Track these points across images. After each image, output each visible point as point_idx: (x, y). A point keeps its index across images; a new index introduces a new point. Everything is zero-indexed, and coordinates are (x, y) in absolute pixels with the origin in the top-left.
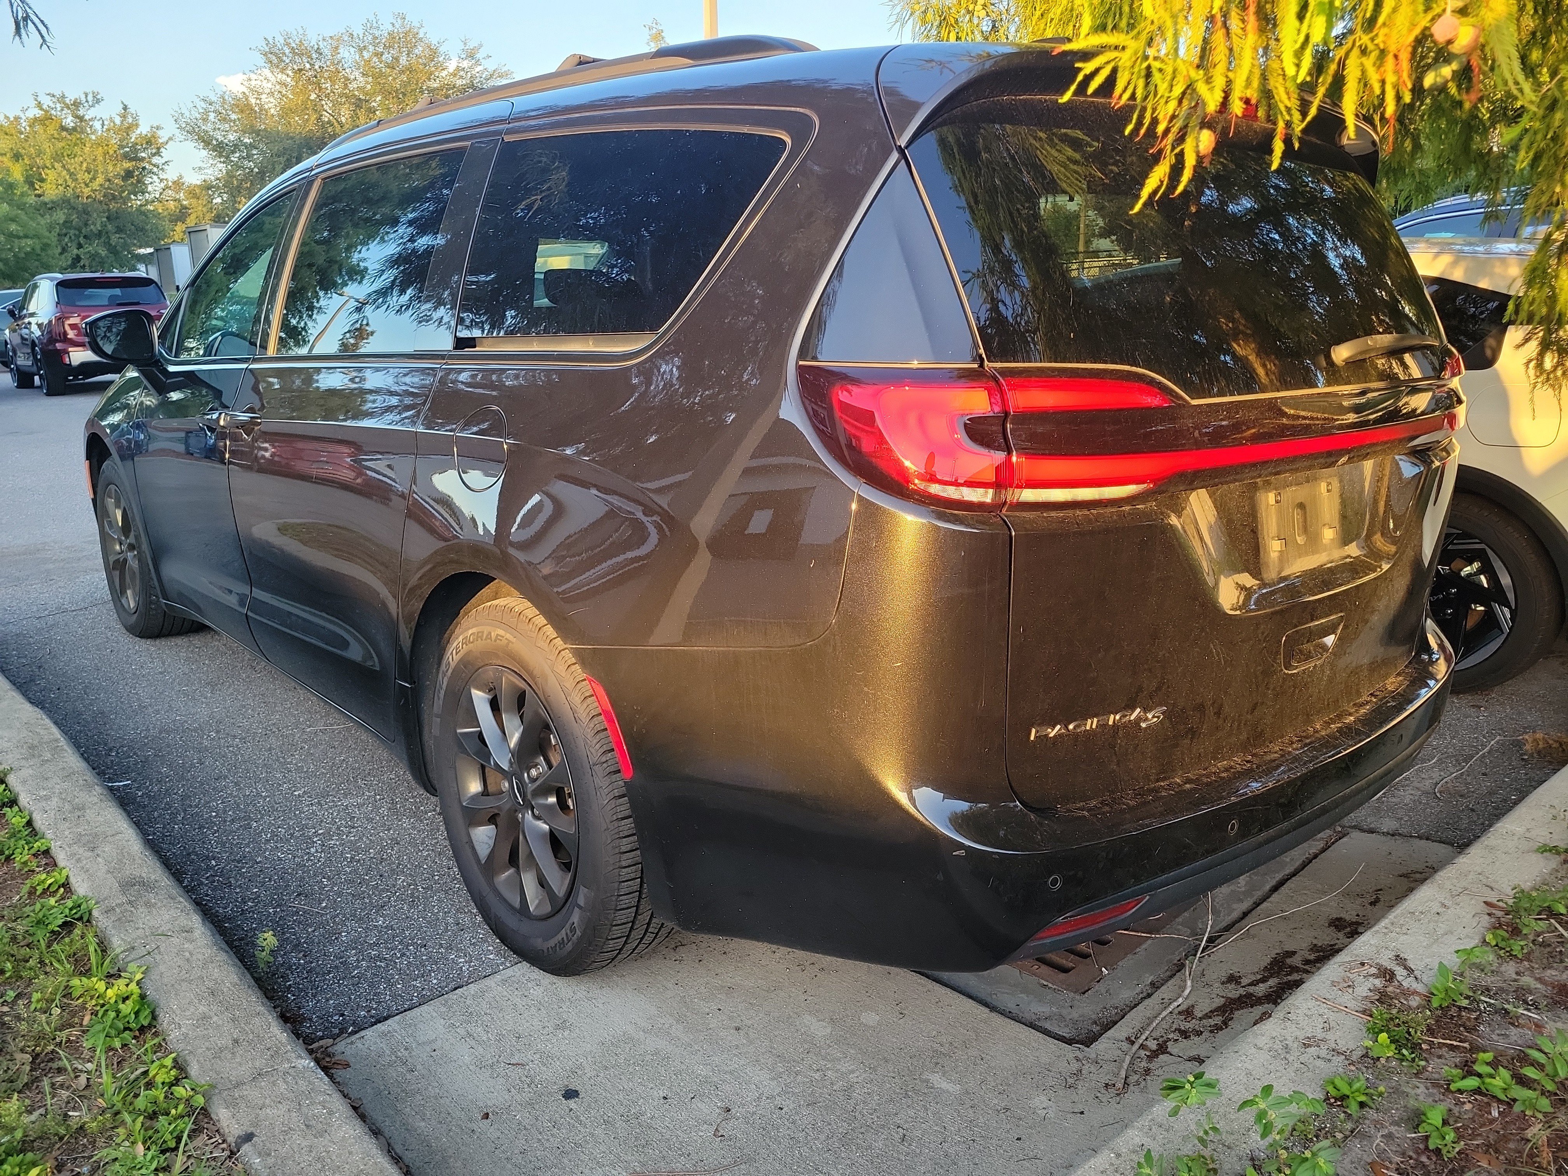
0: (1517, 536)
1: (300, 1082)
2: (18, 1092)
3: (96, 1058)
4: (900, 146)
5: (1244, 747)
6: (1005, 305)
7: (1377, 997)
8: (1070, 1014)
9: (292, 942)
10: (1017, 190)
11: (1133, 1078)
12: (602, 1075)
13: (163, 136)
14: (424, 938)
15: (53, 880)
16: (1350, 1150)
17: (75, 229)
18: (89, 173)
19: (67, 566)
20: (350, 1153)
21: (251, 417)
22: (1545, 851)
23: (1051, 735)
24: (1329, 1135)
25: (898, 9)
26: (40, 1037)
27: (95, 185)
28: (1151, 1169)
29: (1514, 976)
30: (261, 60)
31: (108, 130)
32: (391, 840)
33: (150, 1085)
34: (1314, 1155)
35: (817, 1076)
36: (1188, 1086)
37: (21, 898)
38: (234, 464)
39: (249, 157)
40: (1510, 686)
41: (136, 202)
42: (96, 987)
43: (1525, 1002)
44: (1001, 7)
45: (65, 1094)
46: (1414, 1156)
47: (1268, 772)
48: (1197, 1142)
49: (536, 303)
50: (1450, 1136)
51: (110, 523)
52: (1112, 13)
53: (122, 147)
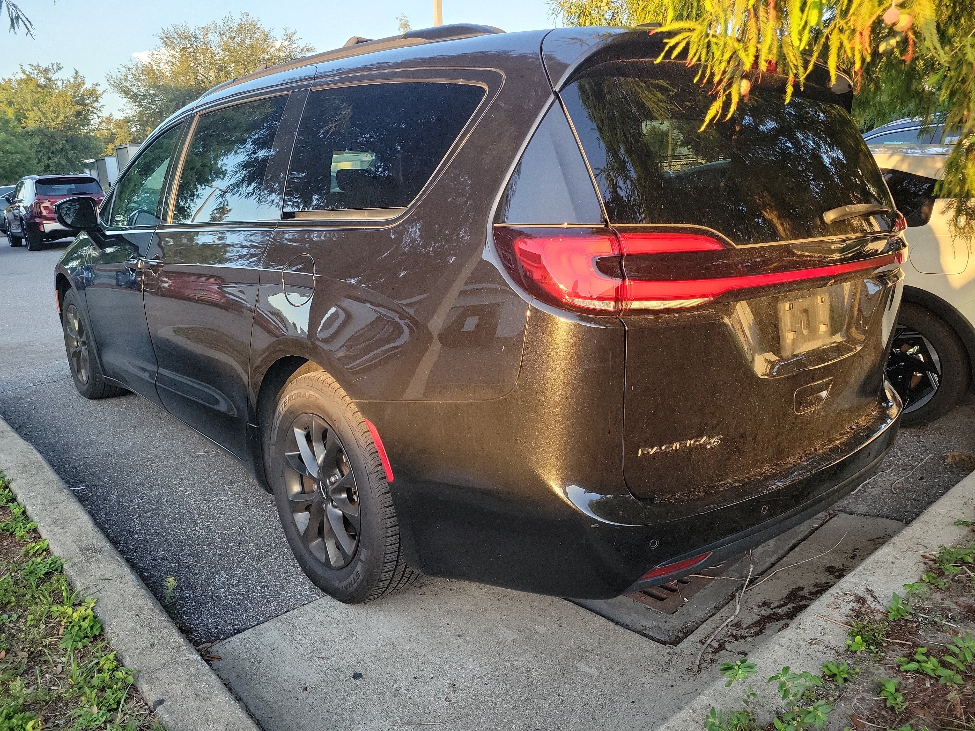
0: (942, 329)
1: (192, 669)
2: (21, 676)
3: (68, 655)
4: (555, 91)
5: (771, 460)
6: (621, 189)
7: (855, 614)
8: (664, 626)
9: (185, 584)
10: (628, 118)
11: (704, 665)
12: (376, 664)
13: (100, 89)
14: (266, 581)
15: (39, 547)
16: (838, 707)
17: (47, 148)
18: (55, 113)
19: (44, 355)
20: (223, 711)
21: (157, 262)
22: (960, 524)
23: (651, 453)
24: (825, 698)
25: (554, 5)
26: (33, 642)
27: (58, 121)
28: (715, 720)
29: (940, 601)
30: (160, 42)
31: (66, 86)
32: (246, 522)
33: (100, 671)
34: (815, 709)
35: (508, 664)
36: (737, 668)
37: (20, 558)
38: (147, 291)
39: (153, 102)
40: (938, 422)
41: (84, 131)
42: (67, 611)
43: (947, 617)
44: (617, 4)
45: (48, 676)
46: (878, 711)
47: (786, 476)
48: (743, 703)
49: (332, 191)
50: (900, 699)
51: (70, 328)
52: (686, 7)
53: (74, 97)
